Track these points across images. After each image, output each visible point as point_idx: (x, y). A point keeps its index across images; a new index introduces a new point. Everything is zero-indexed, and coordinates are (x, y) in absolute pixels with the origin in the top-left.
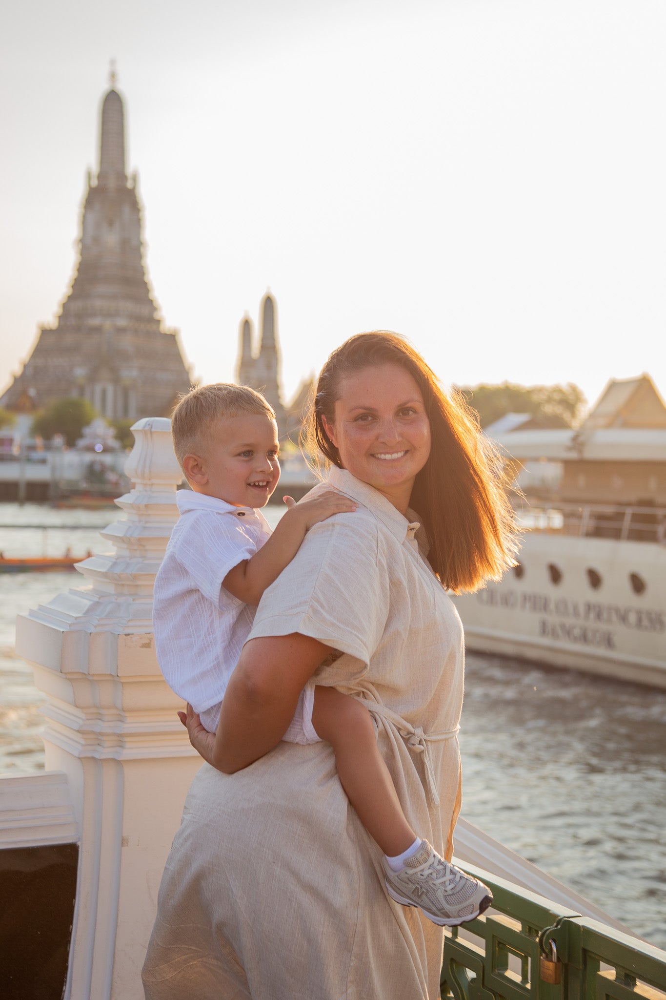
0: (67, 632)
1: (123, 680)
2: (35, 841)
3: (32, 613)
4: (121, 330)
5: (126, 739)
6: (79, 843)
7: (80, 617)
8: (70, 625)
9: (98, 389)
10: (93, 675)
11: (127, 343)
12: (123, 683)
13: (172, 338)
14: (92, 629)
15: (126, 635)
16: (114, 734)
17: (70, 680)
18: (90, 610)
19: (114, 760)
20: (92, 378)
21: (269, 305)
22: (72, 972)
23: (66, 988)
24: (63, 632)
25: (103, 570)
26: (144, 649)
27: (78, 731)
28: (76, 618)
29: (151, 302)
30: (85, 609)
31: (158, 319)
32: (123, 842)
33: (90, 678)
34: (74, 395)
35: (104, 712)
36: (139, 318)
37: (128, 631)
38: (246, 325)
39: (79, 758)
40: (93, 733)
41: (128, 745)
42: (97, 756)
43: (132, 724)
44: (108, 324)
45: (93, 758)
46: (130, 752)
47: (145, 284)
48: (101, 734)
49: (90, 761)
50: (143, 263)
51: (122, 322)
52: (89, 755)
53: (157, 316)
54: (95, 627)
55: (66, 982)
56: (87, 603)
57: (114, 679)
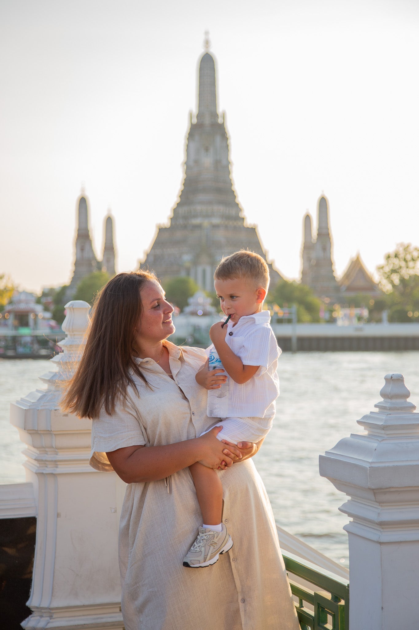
0: (27, 410)
1: (55, 433)
2: (14, 515)
3: (18, 402)
4: (215, 227)
5: (58, 463)
6: (37, 517)
7: (35, 402)
8: (29, 406)
9: (200, 269)
10: (40, 431)
11: (220, 235)
12: (55, 435)
13: (253, 231)
14: (40, 408)
15: (55, 410)
16: (52, 461)
17: (30, 434)
18: (41, 398)
19: (52, 474)
20: (195, 262)
21: (323, 203)
22: (34, 582)
23: (31, 590)
24: (25, 410)
25: (47, 378)
26: (65, 417)
27: (35, 460)
28: (33, 403)
29: (237, 205)
30: (38, 398)
31: (243, 217)
32: (58, 515)
33: (39, 432)
34: (183, 275)
35: (47, 450)
36: (228, 218)
37: (56, 408)
38: (307, 218)
39: (36, 473)
40: (42, 460)
41: (59, 466)
42: (44, 472)
43: (62, 456)
44: (206, 223)
45: (43, 473)
46: (61, 469)
47: (233, 192)
48: (46, 461)
49: (40, 475)
50: (230, 177)
51: (216, 221)
52: (41, 472)
53: (241, 215)
54: (41, 406)
55: (31, 587)
56: (40, 395)
57: (49, 432)
